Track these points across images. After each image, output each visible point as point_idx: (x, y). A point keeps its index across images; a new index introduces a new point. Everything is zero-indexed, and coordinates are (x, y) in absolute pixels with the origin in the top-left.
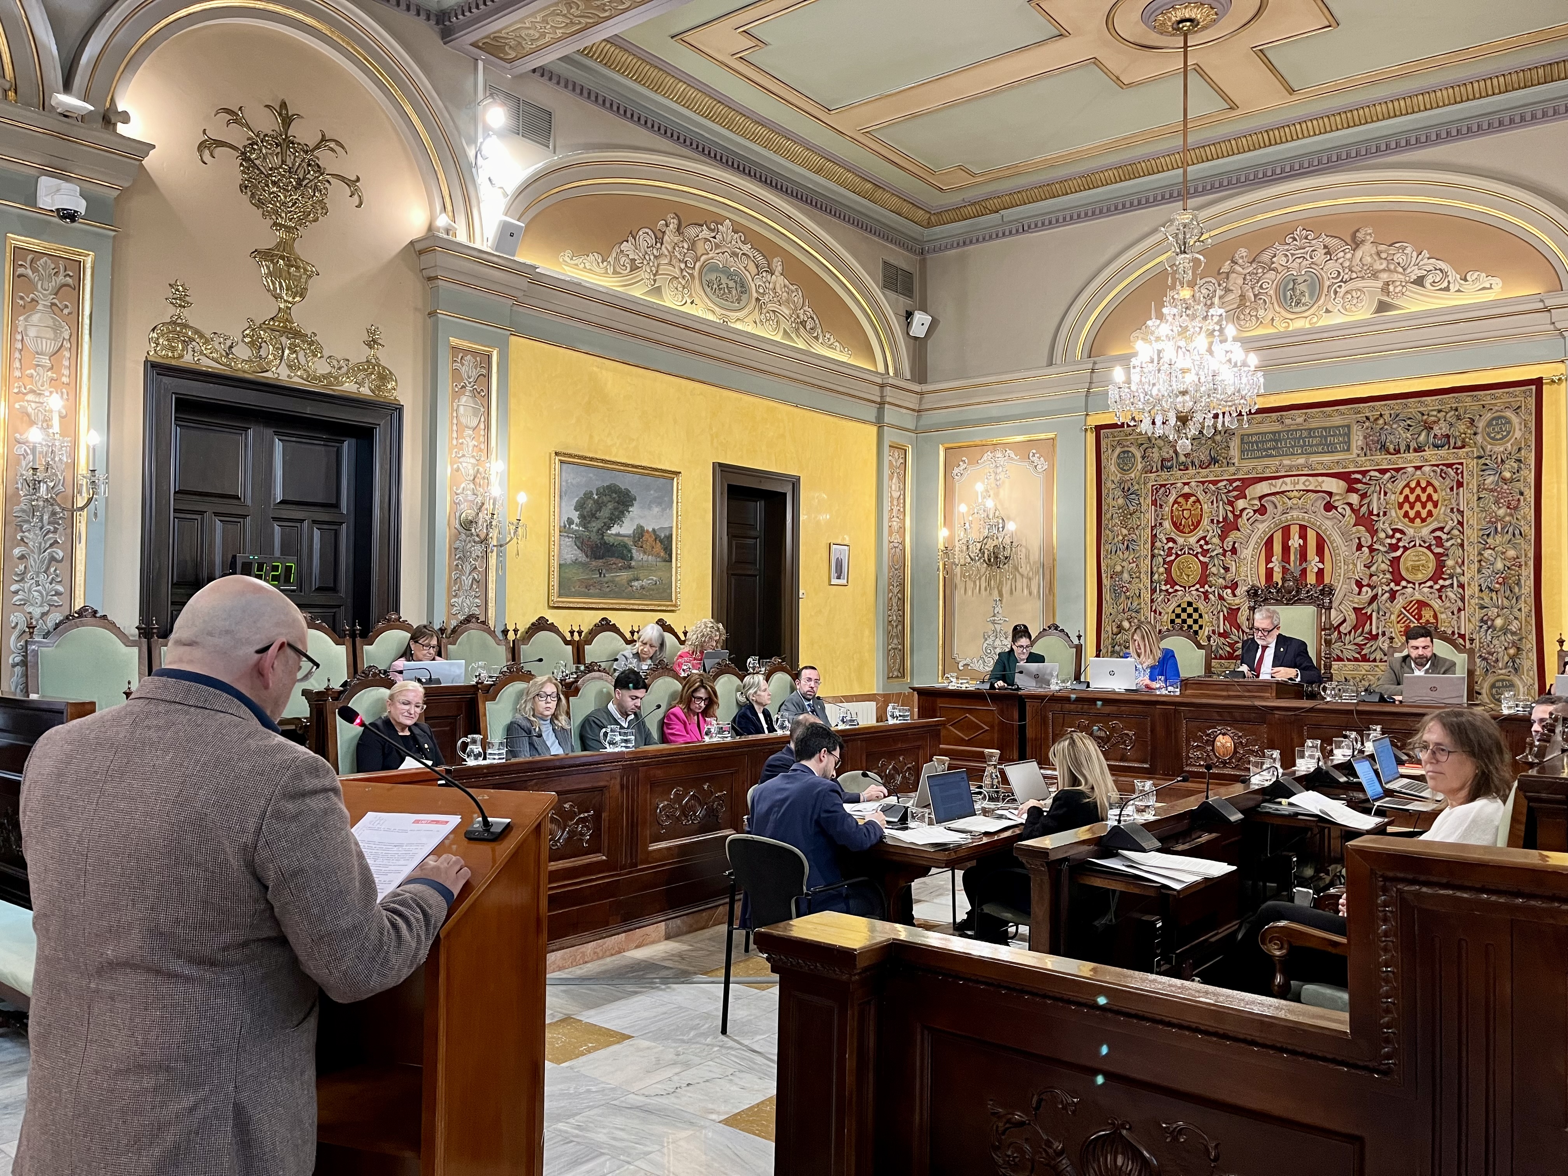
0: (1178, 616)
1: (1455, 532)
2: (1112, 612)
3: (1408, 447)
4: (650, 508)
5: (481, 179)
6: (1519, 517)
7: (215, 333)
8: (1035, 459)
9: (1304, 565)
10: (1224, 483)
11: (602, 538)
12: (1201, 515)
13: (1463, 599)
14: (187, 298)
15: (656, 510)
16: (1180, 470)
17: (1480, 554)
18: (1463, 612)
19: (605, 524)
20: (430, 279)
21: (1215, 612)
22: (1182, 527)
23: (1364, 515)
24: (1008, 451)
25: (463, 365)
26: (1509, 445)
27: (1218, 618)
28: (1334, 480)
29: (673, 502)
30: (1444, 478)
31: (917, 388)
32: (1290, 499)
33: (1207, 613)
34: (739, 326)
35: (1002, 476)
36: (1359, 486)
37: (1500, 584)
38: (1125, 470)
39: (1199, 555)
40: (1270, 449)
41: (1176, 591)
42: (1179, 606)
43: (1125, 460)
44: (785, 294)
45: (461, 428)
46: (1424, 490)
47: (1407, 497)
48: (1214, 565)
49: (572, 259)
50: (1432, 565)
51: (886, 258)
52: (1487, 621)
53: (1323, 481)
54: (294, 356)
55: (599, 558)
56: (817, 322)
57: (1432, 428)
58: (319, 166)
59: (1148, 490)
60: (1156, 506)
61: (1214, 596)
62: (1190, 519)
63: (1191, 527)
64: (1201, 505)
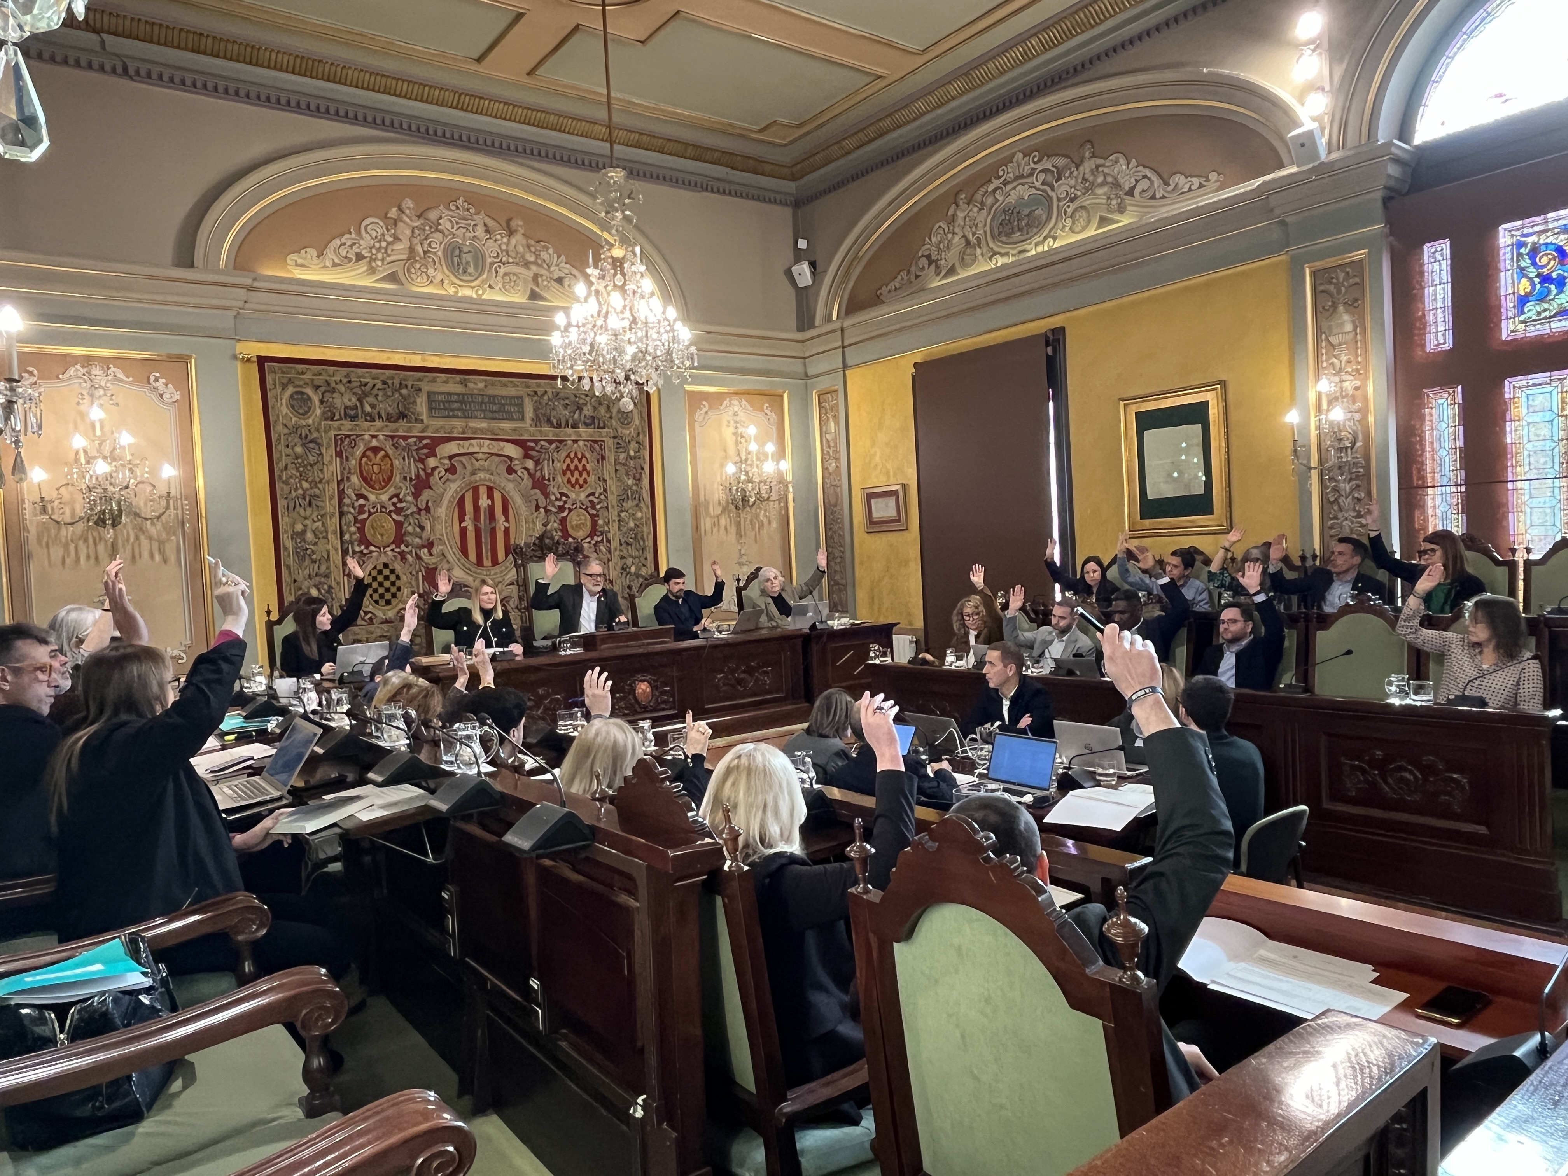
0: (375, 579)
1: (603, 497)
2: (295, 575)
3: (567, 422)
6: (641, 487)
8: (158, 385)
9: (493, 524)
10: (414, 439)
12: (392, 471)
16: (366, 420)
17: (619, 515)
21: (414, 573)
22: (372, 483)
23: (538, 479)
28: (513, 446)
30: (592, 452)
32: (477, 461)
33: (404, 574)
35: (104, 401)
36: (533, 453)
37: (632, 539)
38: (299, 414)
39: (392, 514)
40: (457, 410)
41: (371, 552)
42: (375, 568)
43: (299, 401)
46: (580, 461)
47: (568, 465)
48: (410, 524)
50: (589, 524)
53: (504, 446)
57: (582, 409)
59: (330, 440)
60: (342, 458)
61: (412, 556)
62: (380, 475)
63: (382, 484)
64: (391, 460)
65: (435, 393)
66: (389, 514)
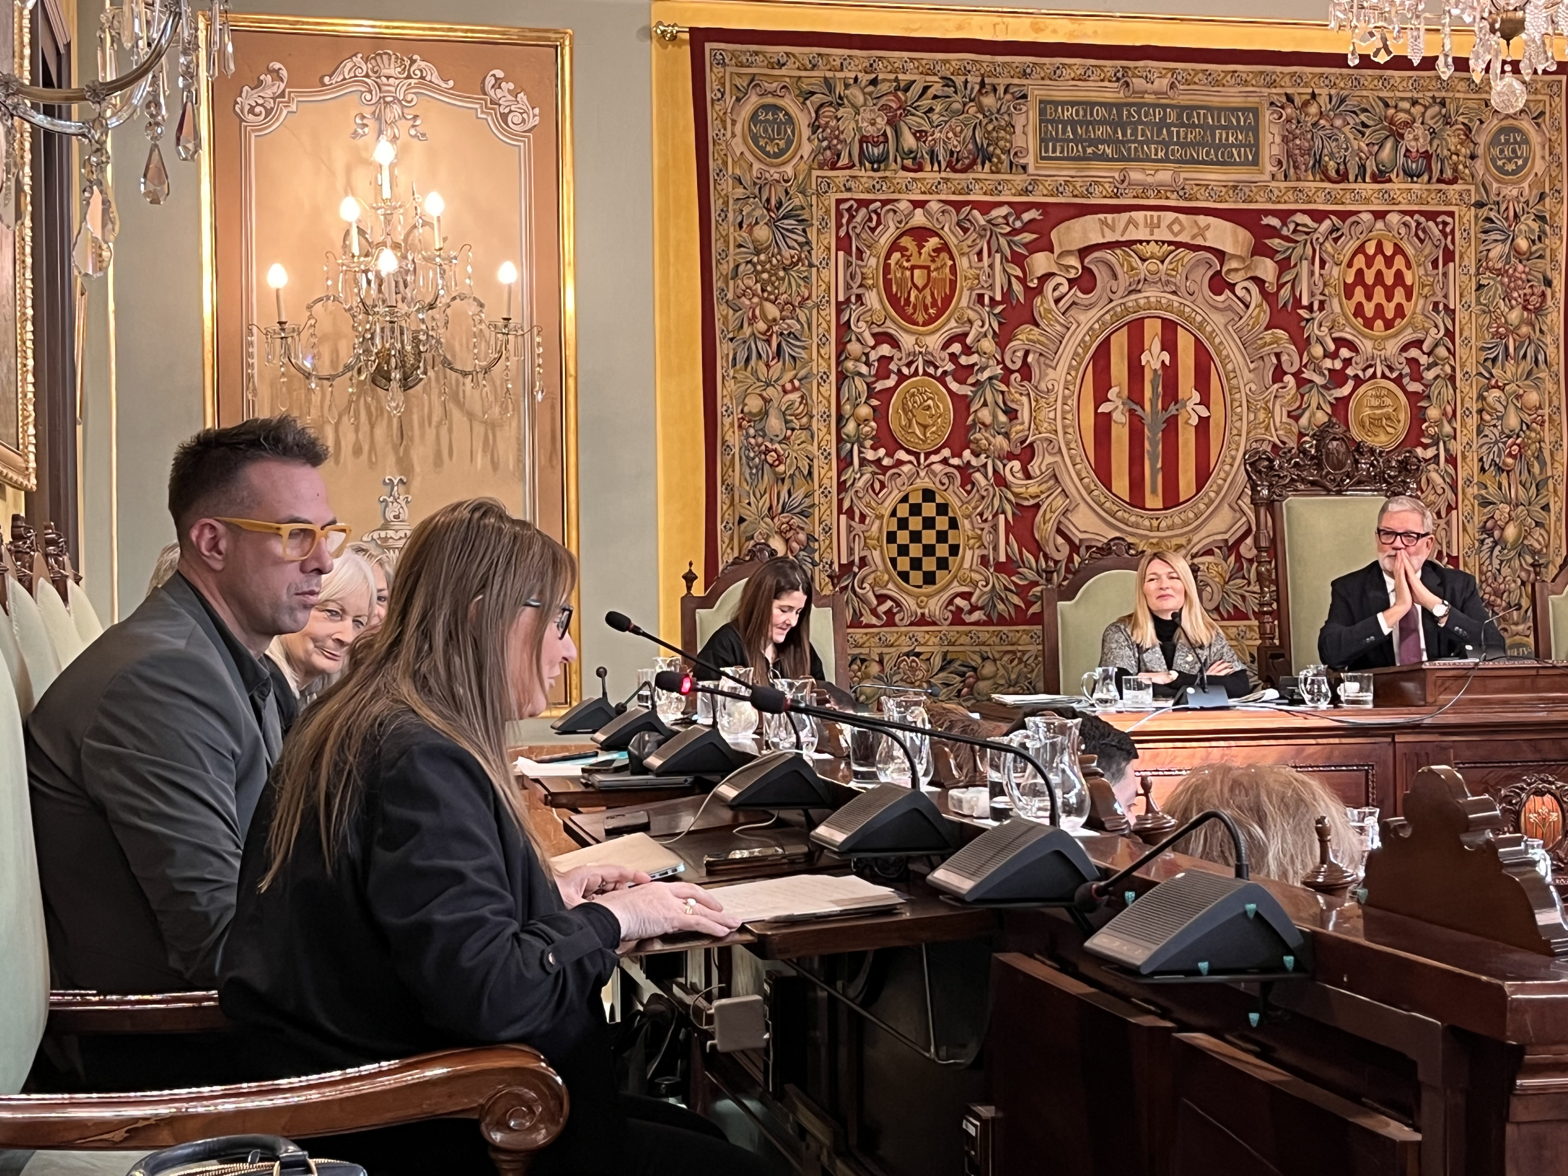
0: (903, 524)
1: (1442, 352)
2: (745, 513)
3: (1362, 168)
6: (1545, 328)
8: (503, 94)
9: (1172, 410)
10: (1004, 210)
12: (953, 284)
13: (1454, 488)
16: (904, 168)
17: (1481, 398)
18: (1454, 512)
21: (988, 515)
22: (910, 310)
23: (1285, 305)
24: (421, 64)
26: (1526, 185)
27: (995, 528)
28: (1228, 225)
30: (1422, 241)
32: (1143, 260)
33: (968, 517)
36: (1275, 243)
37: (1514, 457)
39: (949, 379)
40: (1103, 142)
41: (900, 463)
42: (905, 499)
46: (1389, 262)
47: (1360, 273)
48: (985, 404)
50: (1404, 416)
52: (1492, 529)
53: (1208, 227)
57: (1402, 136)
59: (828, 212)
60: (849, 253)
61: (986, 477)
62: (927, 292)
63: (931, 311)
64: (952, 258)
65: (1056, 104)
66: (942, 380)
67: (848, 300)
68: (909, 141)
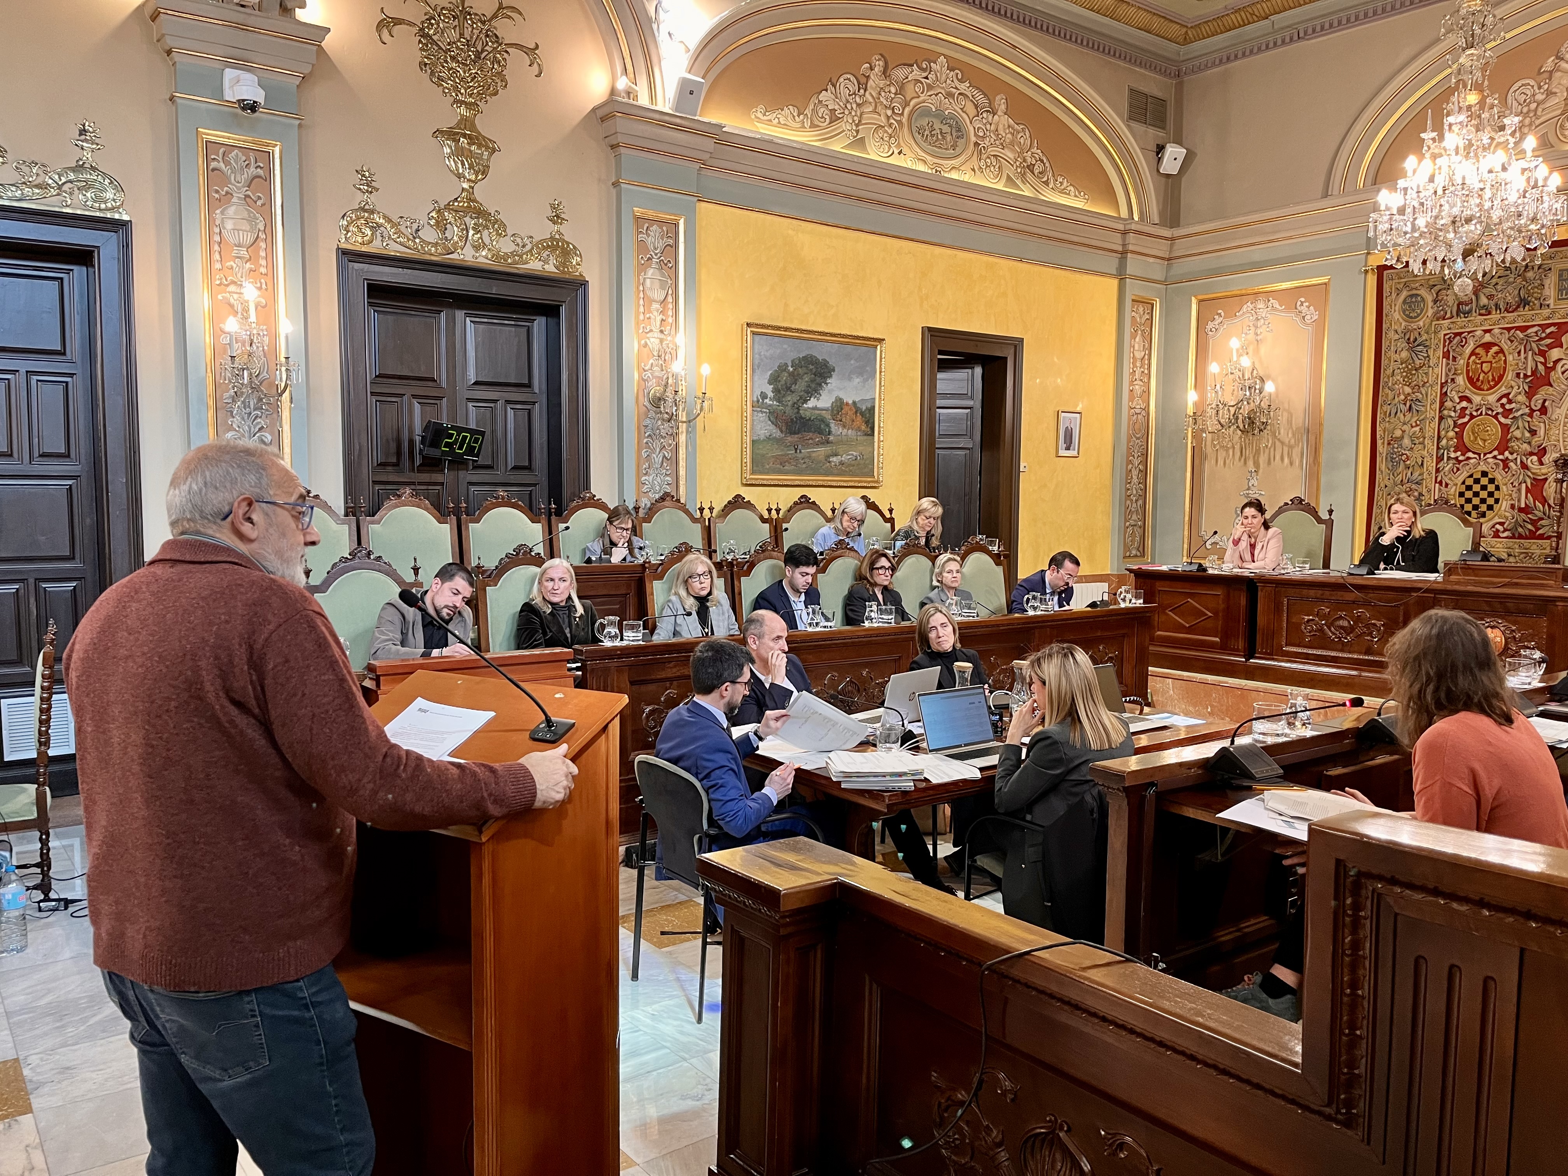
0: (1469, 488)
2: (1387, 483)
4: (850, 379)
5: (662, 36)
7: (402, 217)
8: (1304, 309)
10: (1536, 329)
11: (798, 413)
12: (1505, 368)
14: (374, 184)
15: (857, 380)
16: (1480, 315)
19: (801, 398)
20: (613, 147)
21: (1516, 484)
22: (1479, 384)
24: (1272, 301)
25: (648, 235)
27: (1519, 490)
29: (876, 372)
31: (1167, 233)
34: (954, 175)
35: (1262, 330)
38: (1411, 317)
39: (1500, 416)
41: (1468, 458)
42: (1471, 476)
43: (1413, 304)
44: (1009, 136)
45: (648, 301)
49: (764, 115)
51: (1135, 86)
54: (479, 235)
55: (795, 433)
56: (1047, 165)
58: (497, 37)
59: (1440, 340)
60: (1448, 359)
61: (1516, 465)
62: (1490, 374)
63: (1492, 383)
64: (1505, 356)
66: (1495, 417)
67: (1447, 382)
68: (1484, 301)
